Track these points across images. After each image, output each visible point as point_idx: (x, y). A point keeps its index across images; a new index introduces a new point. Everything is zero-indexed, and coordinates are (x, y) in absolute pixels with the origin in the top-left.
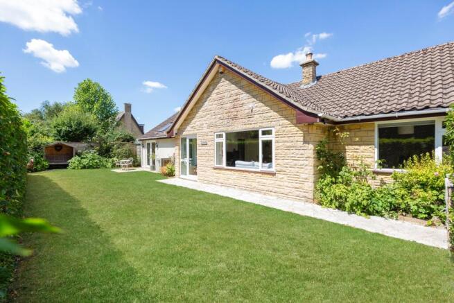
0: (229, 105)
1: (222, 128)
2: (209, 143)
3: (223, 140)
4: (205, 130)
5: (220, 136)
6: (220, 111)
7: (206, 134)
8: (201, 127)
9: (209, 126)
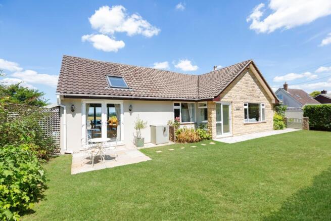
0: (250, 88)
1: (247, 101)
2: (241, 108)
3: (247, 107)
4: (238, 100)
5: (245, 105)
6: (247, 90)
7: (239, 103)
8: (236, 98)
9: (241, 98)
